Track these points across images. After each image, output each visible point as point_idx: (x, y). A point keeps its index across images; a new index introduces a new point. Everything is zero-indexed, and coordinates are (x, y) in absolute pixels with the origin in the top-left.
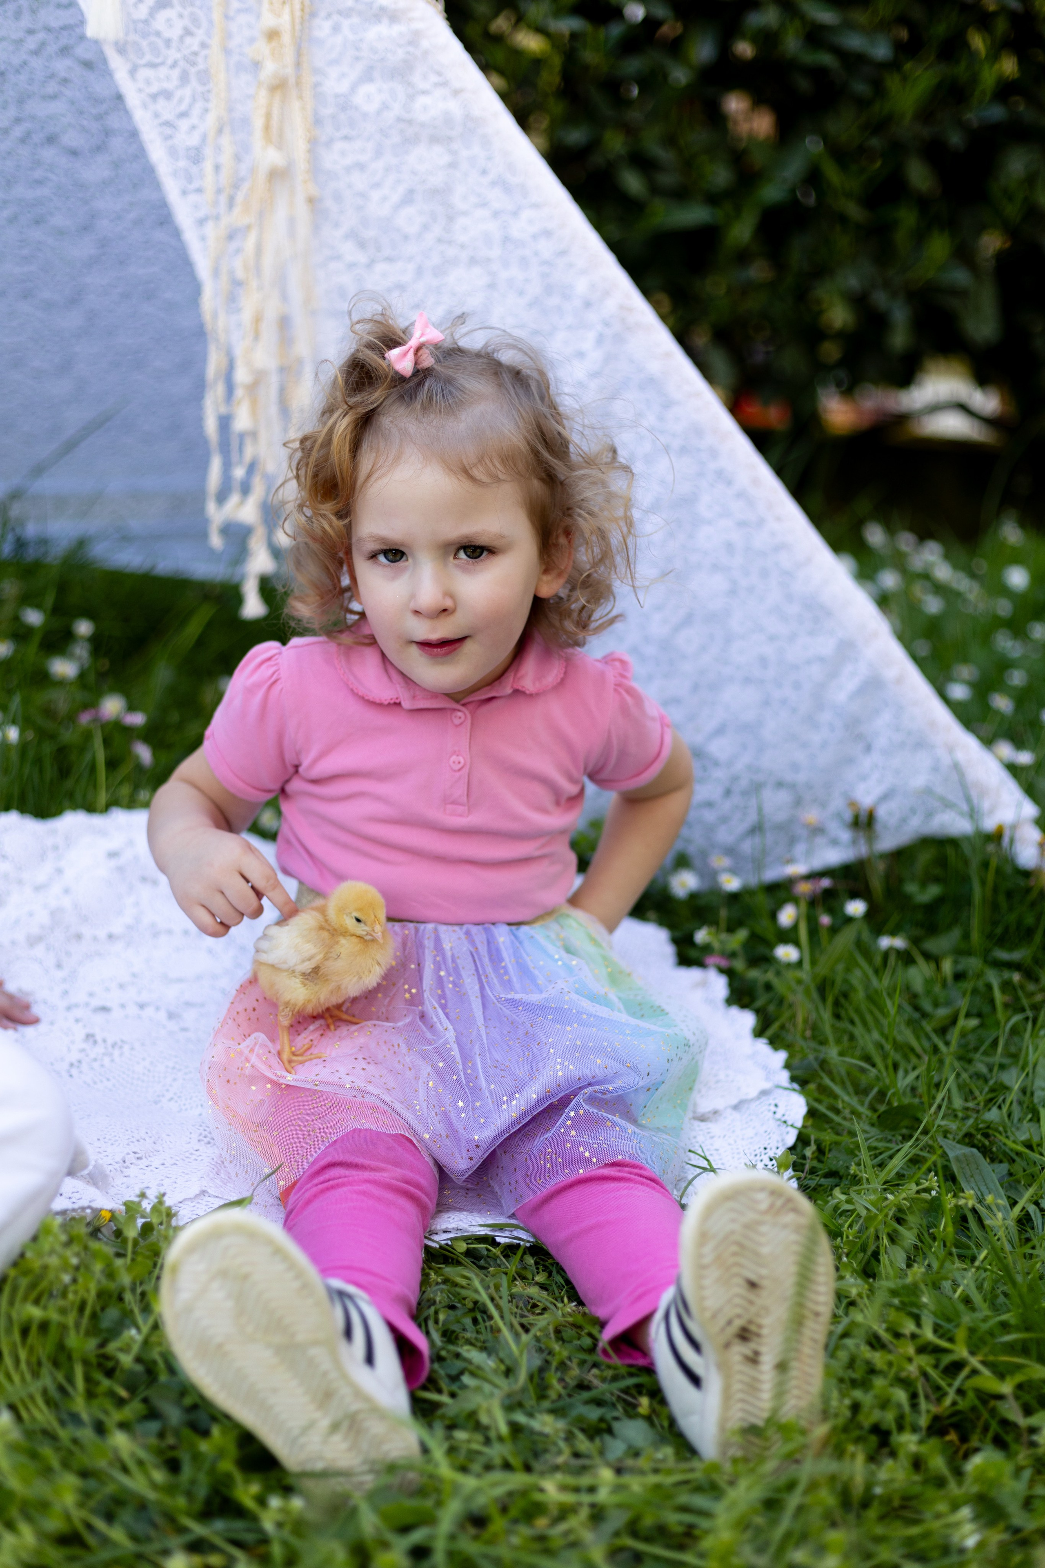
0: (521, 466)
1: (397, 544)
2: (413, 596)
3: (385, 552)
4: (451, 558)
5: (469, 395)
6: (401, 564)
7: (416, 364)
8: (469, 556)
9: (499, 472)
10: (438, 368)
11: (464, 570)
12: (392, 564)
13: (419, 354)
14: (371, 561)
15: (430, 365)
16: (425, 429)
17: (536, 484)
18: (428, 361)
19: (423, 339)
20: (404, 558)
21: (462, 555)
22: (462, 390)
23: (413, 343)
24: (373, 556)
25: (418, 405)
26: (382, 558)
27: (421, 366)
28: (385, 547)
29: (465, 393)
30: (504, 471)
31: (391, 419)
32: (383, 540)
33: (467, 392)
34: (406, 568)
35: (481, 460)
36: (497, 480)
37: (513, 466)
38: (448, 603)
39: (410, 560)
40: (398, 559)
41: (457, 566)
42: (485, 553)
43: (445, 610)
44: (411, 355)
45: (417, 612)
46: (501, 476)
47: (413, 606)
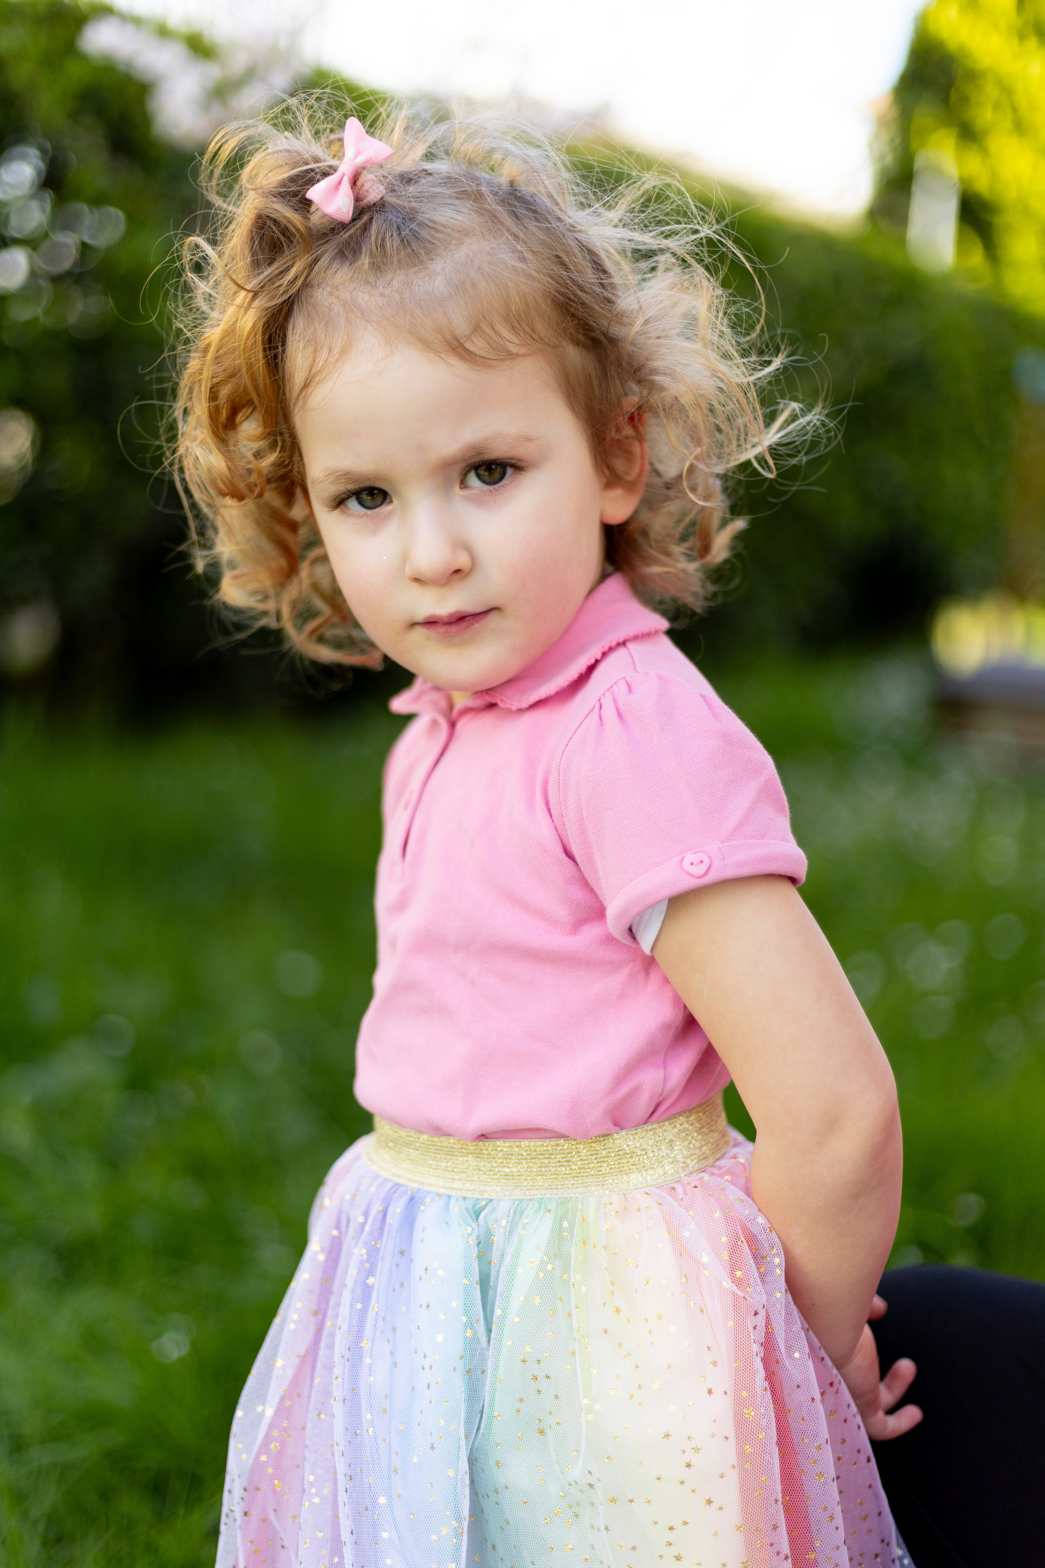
0: (541, 328)
1: (369, 479)
2: (405, 558)
3: (357, 494)
4: (457, 488)
5: (442, 232)
6: (386, 509)
7: (357, 199)
8: (484, 482)
9: (509, 344)
10: (391, 199)
11: (478, 502)
12: (369, 512)
13: (359, 183)
14: (337, 511)
15: (379, 197)
16: (382, 295)
17: (572, 352)
18: (374, 192)
19: (360, 160)
20: (387, 500)
21: (473, 480)
22: (432, 226)
23: (345, 168)
24: (339, 502)
25: (365, 260)
26: (353, 504)
27: (365, 201)
28: (351, 487)
29: (437, 231)
30: (517, 342)
31: (329, 289)
32: (347, 475)
33: (440, 228)
34: (391, 513)
35: (476, 329)
36: (511, 356)
37: (528, 330)
38: (462, 560)
39: (395, 501)
40: (379, 502)
41: (467, 499)
42: (509, 471)
43: (457, 571)
44: (346, 185)
45: (417, 580)
46: (514, 349)
47: (408, 571)
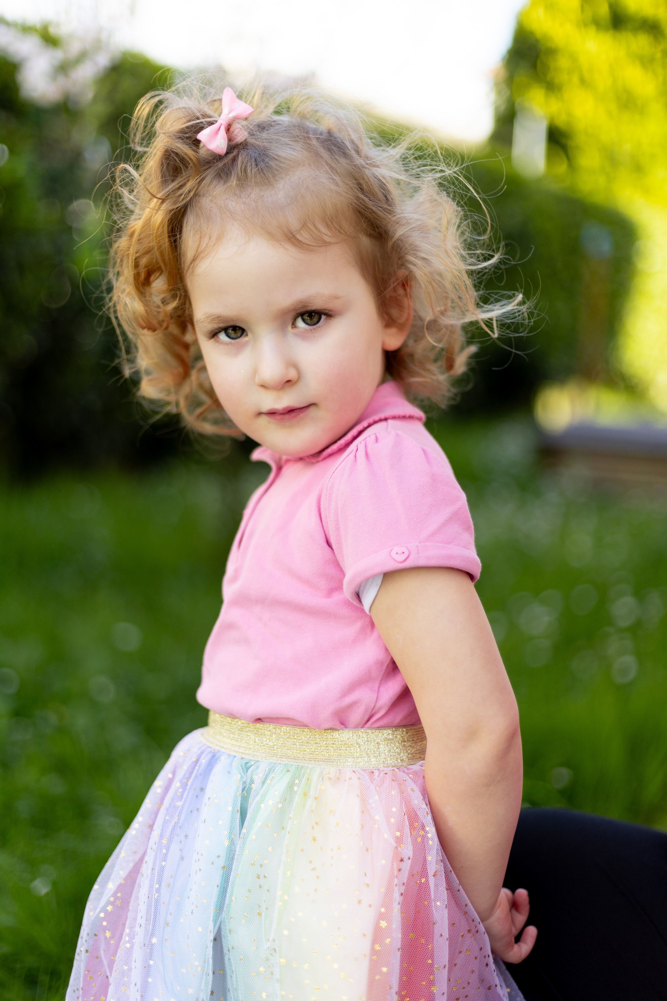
0: (346, 225)
1: (232, 320)
2: (255, 372)
3: (225, 330)
4: (290, 328)
5: (284, 163)
6: (243, 339)
7: (230, 140)
8: (307, 324)
9: (324, 236)
10: (251, 141)
11: (303, 336)
12: (233, 341)
13: (231, 130)
14: (212, 340)
15: (243, 139)
16: (244, 203)
17: (366, 241)
18: (241, 135)
19: (232, 115)
20: (245, 334)
21: (300, 323)
22: (277, 159)
23: (222, 121)
24: (214, 335)
25: (233, 181)
26: (223, 336)
27: (235, 142)
28: (222, 325)
29: (281, 162)
30: (330, 234)
31: (210, 198)
32: (219, 318)
33: (282, 160)
34: (247, 343)
35: (304, 225)
36: (326, 244)
37: (338, 227)
38: (292, 374)
39: (250, 335)
40: (239, 335)
41: (296, 335)
42: (323, 317)
43: (289, 381)
44: (223, 131)
45: (263, 386)
46: (327, 239)
47: (257, 380)
